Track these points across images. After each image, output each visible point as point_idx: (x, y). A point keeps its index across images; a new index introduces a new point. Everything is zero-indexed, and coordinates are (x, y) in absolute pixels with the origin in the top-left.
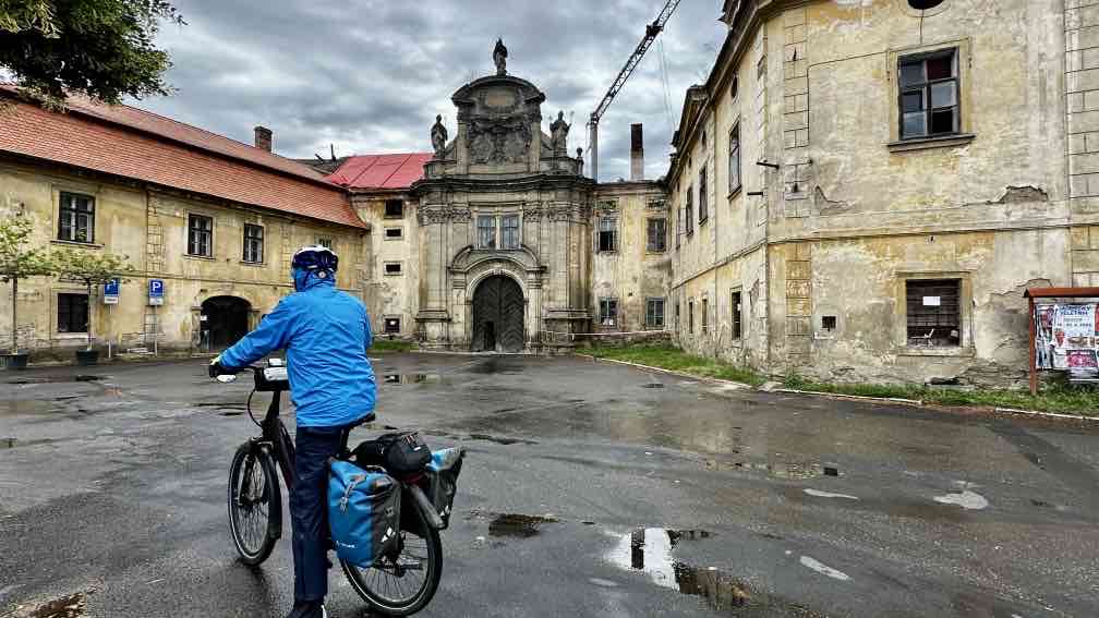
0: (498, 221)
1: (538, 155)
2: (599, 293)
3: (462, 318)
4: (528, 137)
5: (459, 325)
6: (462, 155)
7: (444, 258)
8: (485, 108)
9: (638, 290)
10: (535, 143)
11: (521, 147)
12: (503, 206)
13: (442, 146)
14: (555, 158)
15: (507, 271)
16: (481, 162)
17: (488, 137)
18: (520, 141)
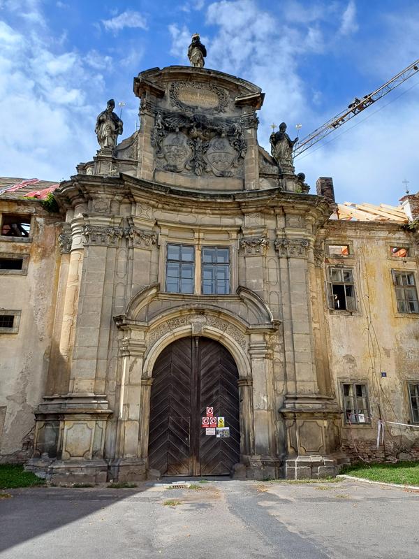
0: (198, 253)
1: (257, 170)
2: (339, 371)
3: (135, 413)
4: (240, 146)
5: (127, 425)
6: (146, 155)
7: (109, 302)
8: (179, 104)
9: (393, 367)
10: (252, 154)
11: (231, 158)
12: (206, 232)
13: (114, 140)
14: (281, 177)
15: (213, 331)
16: (174, 170)
17: (183, 138)
18: (230, 149)
